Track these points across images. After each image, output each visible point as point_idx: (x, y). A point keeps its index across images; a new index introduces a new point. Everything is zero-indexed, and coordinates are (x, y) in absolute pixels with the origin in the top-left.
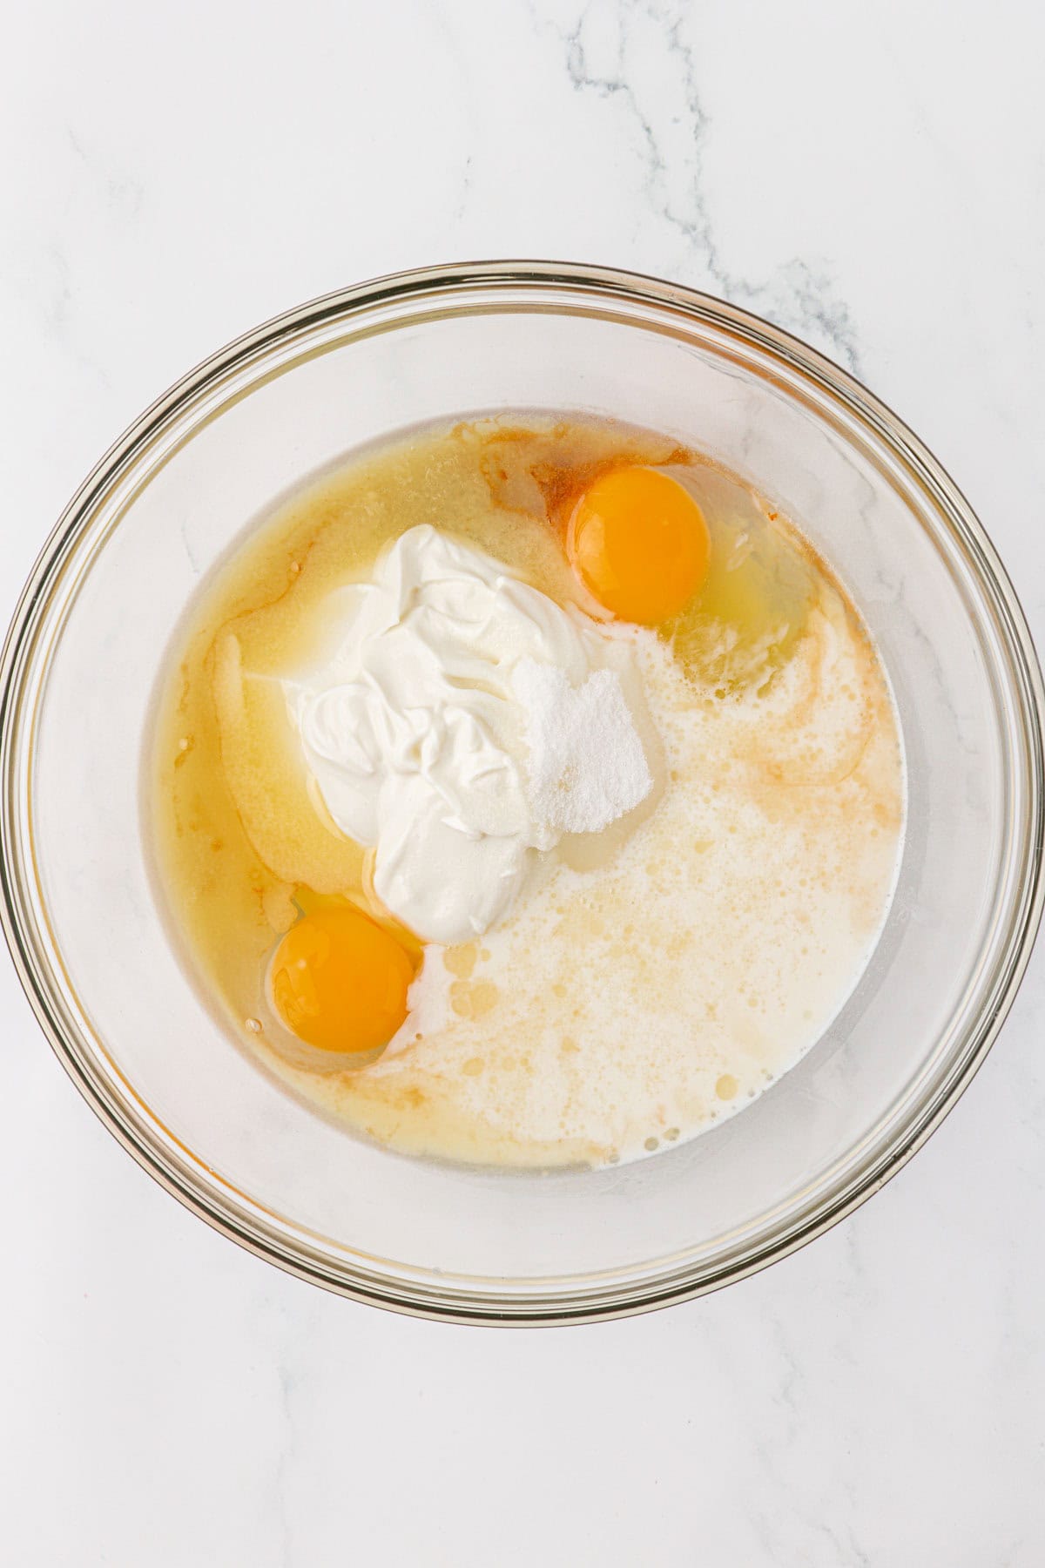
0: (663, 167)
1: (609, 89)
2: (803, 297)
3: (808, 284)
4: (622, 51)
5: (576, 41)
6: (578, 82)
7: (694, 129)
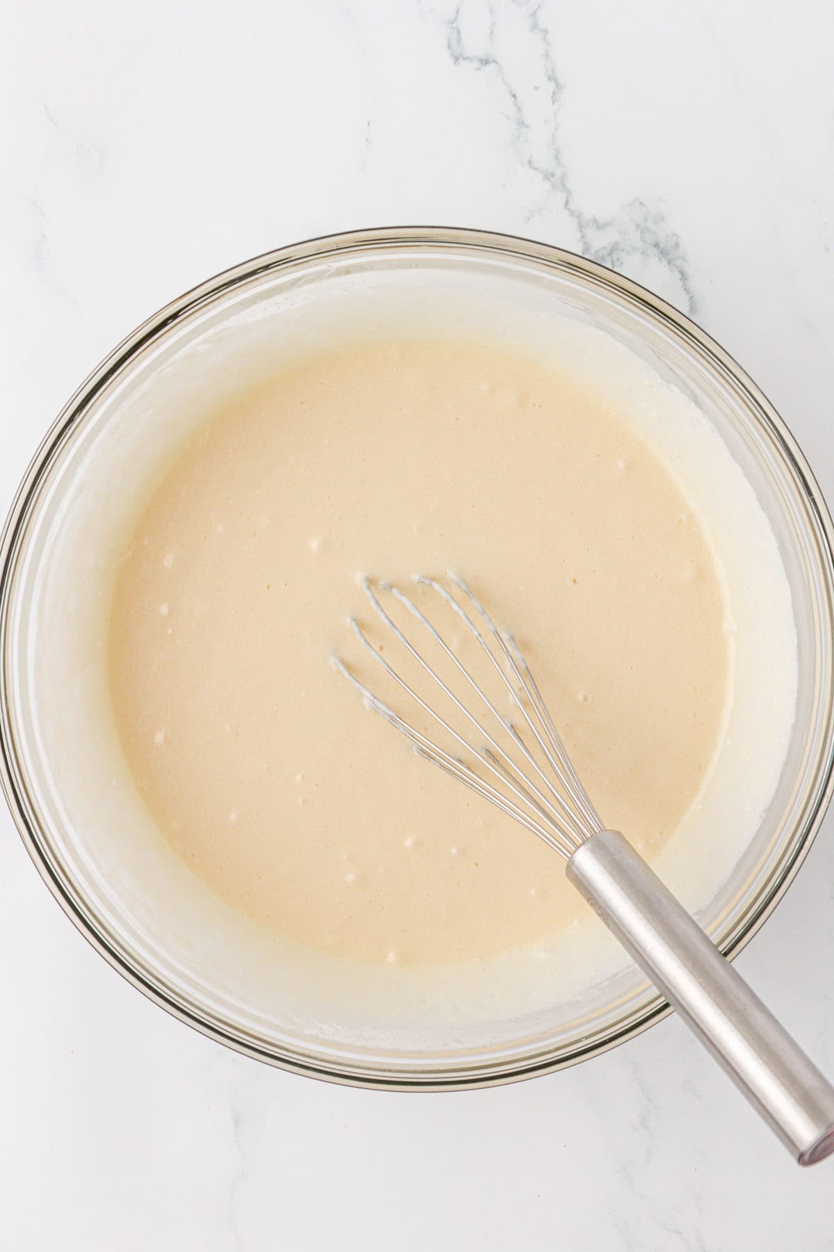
0: (527, 127)
1: (482, 64)
2: (642, 229)
3: (646, 219)
4: (492, 32)
5: (454, 25)
6: (457, 59)
7: (551, 95)
